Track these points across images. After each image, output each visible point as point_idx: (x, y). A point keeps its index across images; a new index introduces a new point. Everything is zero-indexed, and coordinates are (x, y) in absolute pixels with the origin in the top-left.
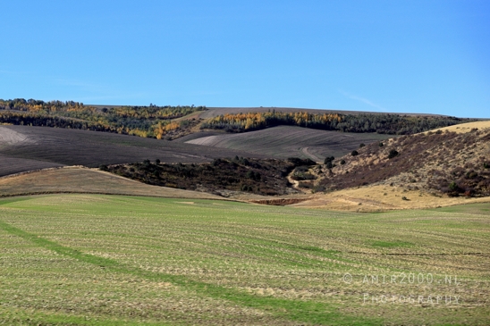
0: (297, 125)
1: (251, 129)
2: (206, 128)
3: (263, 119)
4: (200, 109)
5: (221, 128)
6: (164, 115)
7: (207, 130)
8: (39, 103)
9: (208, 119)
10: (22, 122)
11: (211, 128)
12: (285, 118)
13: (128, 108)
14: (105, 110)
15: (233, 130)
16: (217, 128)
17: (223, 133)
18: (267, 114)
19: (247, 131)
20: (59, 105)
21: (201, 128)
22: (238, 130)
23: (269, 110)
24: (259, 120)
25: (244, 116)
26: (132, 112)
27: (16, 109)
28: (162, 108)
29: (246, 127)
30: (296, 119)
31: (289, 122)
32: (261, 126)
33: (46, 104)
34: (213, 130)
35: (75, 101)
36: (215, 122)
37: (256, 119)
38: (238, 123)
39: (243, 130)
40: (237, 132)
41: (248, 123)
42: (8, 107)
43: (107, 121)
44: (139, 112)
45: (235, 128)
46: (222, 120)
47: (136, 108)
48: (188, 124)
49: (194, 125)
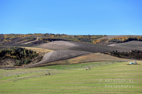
0: (138, 40)
1: (124, 42)
2: (110, 41)
3: (128, 39)
4: (105, 36)
5: (115, 41)
6: (93, 38)
7: (111, 42)
8: (53, 35)
9: (110, 39)
10: (52, 40)
11: (112, 41)
12: (134, 38)
13: (82, 36)
14: (75, 36)
15: (119, 42)
16: (114, 41)
17: (116, 43)
18: (128, 37)
19: (123, 42)
20: (59, 35)
21: (109, 42)
22: (120, 42)
23: (129, 36)
24: (126, 39)
25: (121, 38)
26: (84, 37)
27: (47, 36)
28: (92, 36)
29: (123, 41)
30: (137, 38)
31: (136, 39)
32: (127, 41)
33: (55, 35)
34: (112, 42)
35: (64, 34)
36: (113, 40)
37: (125, 39)
38: (120, 40)
39: (122, 42)
40: (120, 43)
41: (123, 40)
42: (44, 36)
43: (78, 40)
44: (85, 37)
45: (119, 41)
46: (115, 39)
47: (84, 36)
48: (104, 40)
49: (106, 40)
